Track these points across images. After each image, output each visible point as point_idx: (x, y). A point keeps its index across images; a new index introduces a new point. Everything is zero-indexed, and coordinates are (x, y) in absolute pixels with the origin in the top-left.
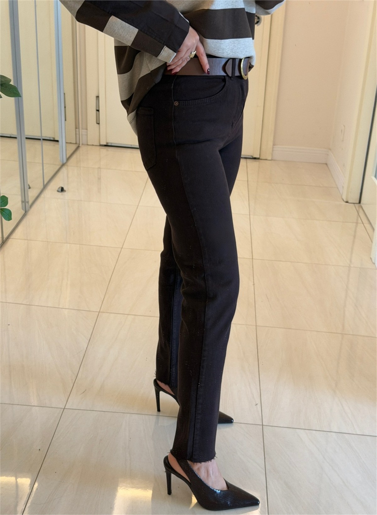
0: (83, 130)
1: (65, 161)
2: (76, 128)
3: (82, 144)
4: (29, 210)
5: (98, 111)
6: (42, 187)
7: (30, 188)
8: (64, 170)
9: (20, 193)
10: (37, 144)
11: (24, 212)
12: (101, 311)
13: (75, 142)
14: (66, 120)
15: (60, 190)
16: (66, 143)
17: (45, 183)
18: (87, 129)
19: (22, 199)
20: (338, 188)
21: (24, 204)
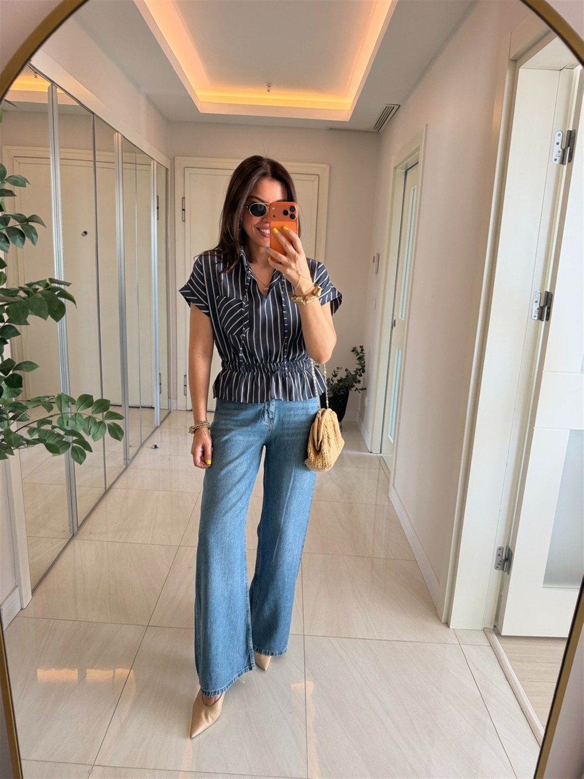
0: (174, 400)
1: (159, 424)
2: (169, 398)
3: (173, 410)
4: (129, 464)
5: (186, 386)
6: (139, 444)
7: (130, 446)
8: (158, 431)
9: (123, 452)
10: (137, 412)
11: (125, 466)
12: (181, 545)
13: (167, 408)
14: (160, 393)
15: (153, 447)
16: (160, 409)
17: (142, 442)
18: (177, 399)
19: (124, 456)
20: (364, 441)
21: (125, 461)
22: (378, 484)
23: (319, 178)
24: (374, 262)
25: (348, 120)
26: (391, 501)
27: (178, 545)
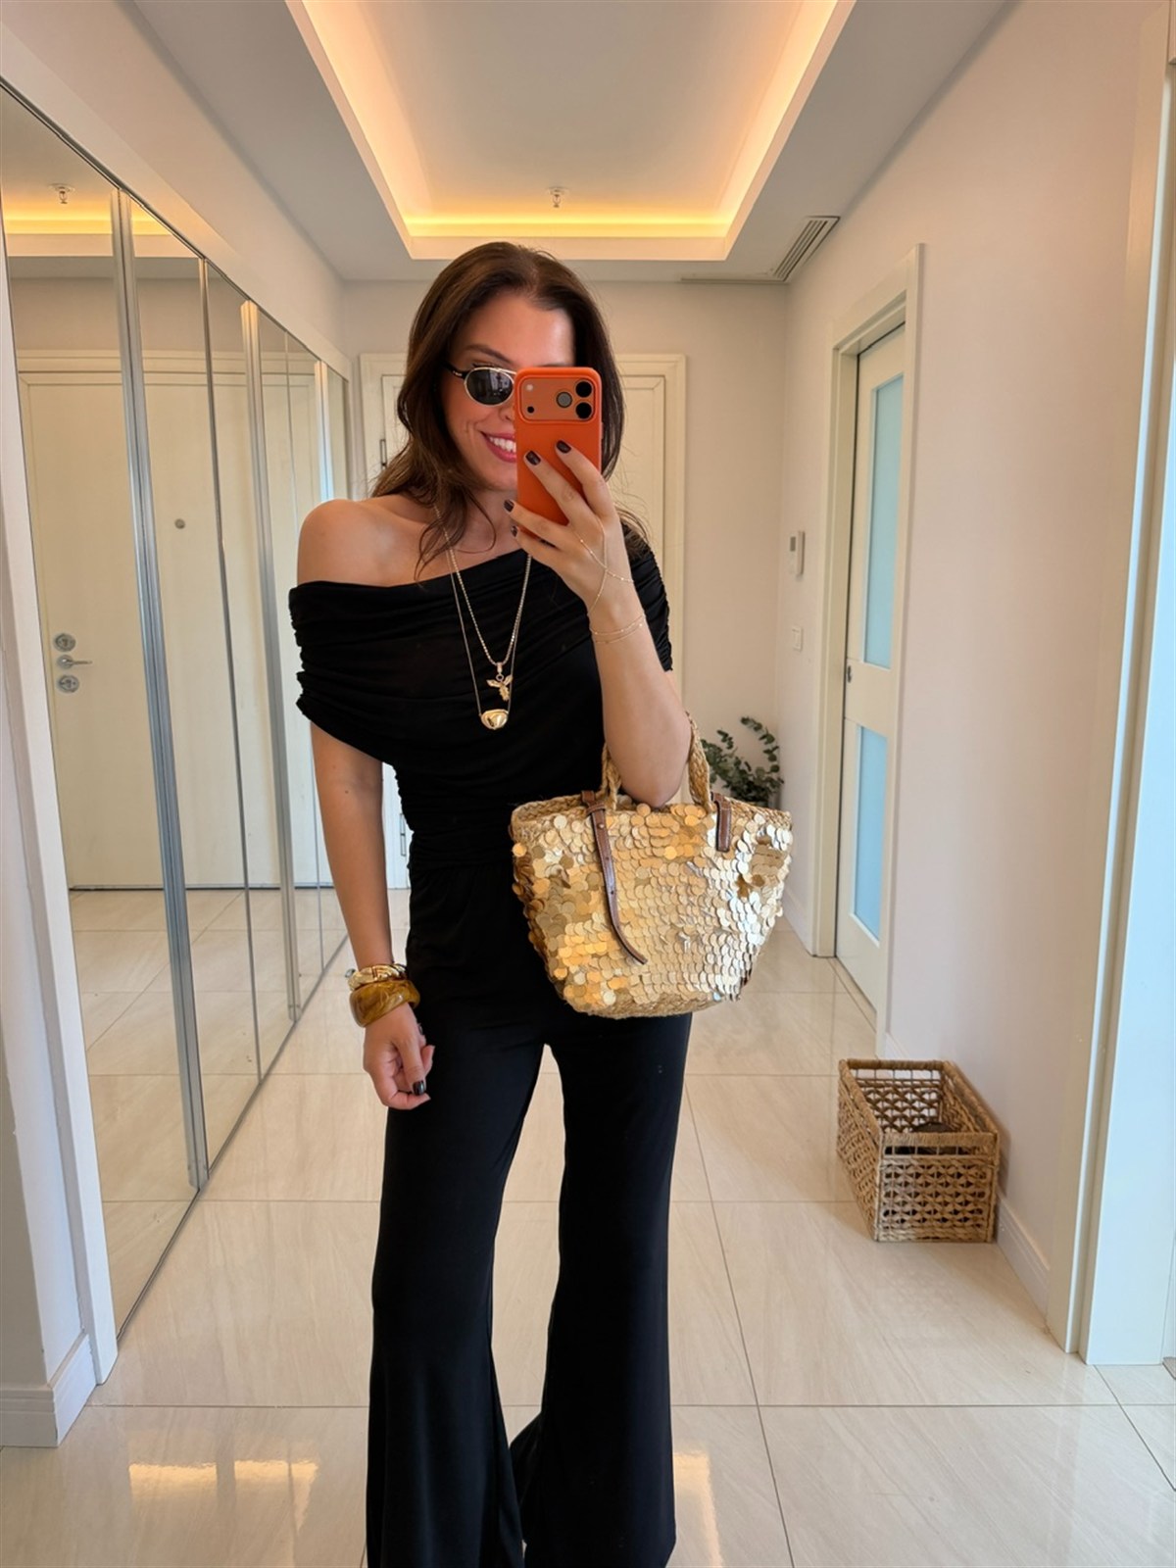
4: (299, 1019)
6: (320, 972)
7: (300, 975)
9: (285, 989)
10: (311, 896)
11: (292, 1023)
17: (325, 964)
19: (289, 1001)
21: (292, 1010)
23: (665, 381)
24: (793, 548)
25: (724, 258)
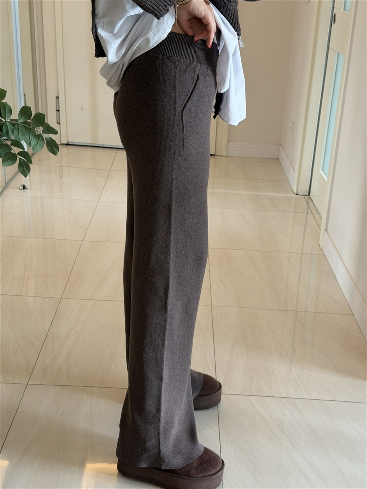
5: (58, 111)
6: (4, 185)
15: (21, 188)
17: (7, 181)
20: (289, 181)
22: (305, 230)
26: (322, 250)
27: (61, 297)
